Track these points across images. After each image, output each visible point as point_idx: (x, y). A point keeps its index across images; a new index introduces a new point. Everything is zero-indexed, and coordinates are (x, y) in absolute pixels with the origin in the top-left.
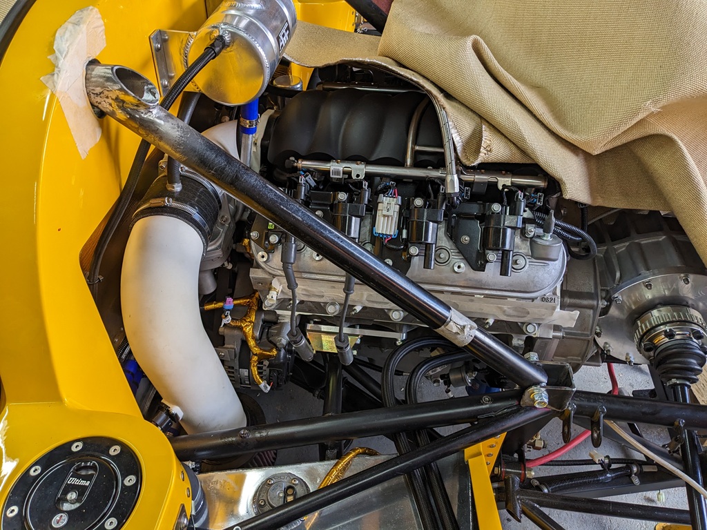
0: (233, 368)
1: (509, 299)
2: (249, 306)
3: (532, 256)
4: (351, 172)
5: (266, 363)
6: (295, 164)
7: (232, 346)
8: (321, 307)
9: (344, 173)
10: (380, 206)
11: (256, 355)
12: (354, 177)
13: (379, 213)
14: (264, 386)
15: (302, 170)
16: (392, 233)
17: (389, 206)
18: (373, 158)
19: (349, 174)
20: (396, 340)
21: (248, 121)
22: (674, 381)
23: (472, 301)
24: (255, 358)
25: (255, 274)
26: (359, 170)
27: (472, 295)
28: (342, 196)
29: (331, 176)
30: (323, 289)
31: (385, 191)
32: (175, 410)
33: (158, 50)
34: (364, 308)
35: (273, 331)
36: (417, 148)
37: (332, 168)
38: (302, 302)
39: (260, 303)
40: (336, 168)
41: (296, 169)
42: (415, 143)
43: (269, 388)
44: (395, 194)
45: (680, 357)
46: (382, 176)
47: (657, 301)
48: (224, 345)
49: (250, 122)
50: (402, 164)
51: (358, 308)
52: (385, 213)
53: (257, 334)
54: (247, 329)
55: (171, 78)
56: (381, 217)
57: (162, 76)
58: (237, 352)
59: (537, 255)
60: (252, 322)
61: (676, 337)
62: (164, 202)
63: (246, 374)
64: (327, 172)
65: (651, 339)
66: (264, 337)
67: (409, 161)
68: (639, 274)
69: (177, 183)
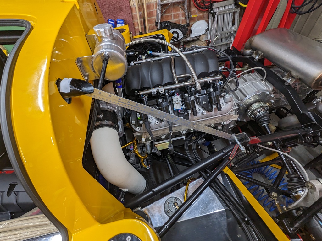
0: (135, 165)
2: (134, 143)
3: (225, 102)
5: (145, 160)
6: (139, 94)
7: (133, 158)
8: (159, 137)
9: (157, 92)
10: (174, 100)
11: (142, 159)
12: (161, 92)
13: (174, 103)
14: (148, 167)
15: (142, 95)
16: (180, 108)
17: (177, 99)
18: (163, 84)
19: (159, 91)
20: (183, 138)
21: (118, 84)
22: (264, 124)
23: (208, 121)
25: (135, 134)
26: (161, 89)
27: (208, 119)
28: (160, 100)
29: (152, 94)
30: (159, 132)
31: (173, 95)
32: (125, 190)
33: (80, 66)
35: (144, 149)
36: (178, 76)
40: (153, 91)
42: (176, 75)
43: (149, 167)
44: (177, 95)
45: (264, 117)
46: (169, 89)
47: (252, 103)
49: (119, 84)
50: (173, 83)
52: (177, 102)
53: (140, 152)
54: (136, 152)
55: (88, 76)
56: (175, 104)
57: (85, 76)
58: (135, 160)
59: (226, 102)
60: (137, 149)
61: (261, 112)
62: (99, 123)
63: (140, 165)
64: (151, 93)
65: (254, 114)
66: (142, 152)
67: (177, 82)
68: (246, 96)
69: (101, 114)
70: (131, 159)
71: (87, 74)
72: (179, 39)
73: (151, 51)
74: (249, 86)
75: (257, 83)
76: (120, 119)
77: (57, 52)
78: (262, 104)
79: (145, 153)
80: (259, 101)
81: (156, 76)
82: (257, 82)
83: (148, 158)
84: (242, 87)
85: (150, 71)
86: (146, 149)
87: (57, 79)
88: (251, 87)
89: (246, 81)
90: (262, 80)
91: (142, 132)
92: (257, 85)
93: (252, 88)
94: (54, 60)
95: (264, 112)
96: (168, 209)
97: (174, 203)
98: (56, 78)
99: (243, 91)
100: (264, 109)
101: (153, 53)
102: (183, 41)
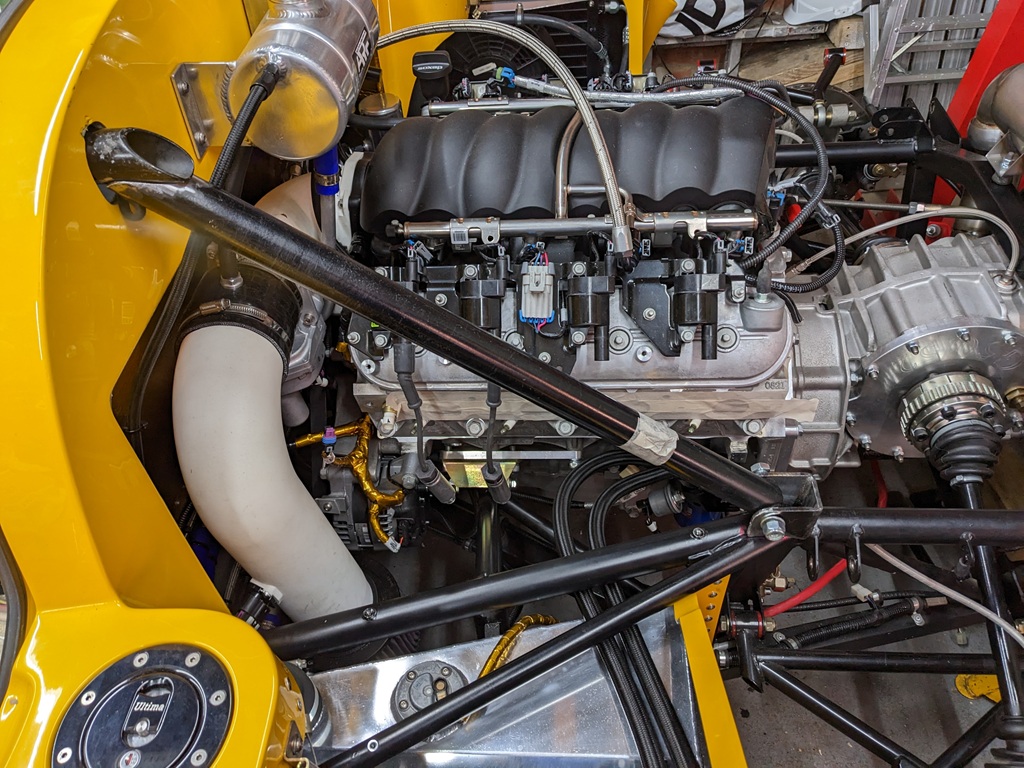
0: (345, 523)
1: (718, 390)
2: (359, 434)
3: (745, 327)
4: (480, 234)
5: (391, 512)
6: (400, 231)
7: (341, 494)
8: (459, 426)
9: (471, 236)
10: (526, 280)
11: (375, 502)
12: (485, 241)
13: (525, 290)
14: (392, 544)
15: (411, 238)
16: (545, 316)
17: (538, 276)
18: (509, 210)
19: (478, 236)
20: (570, 461)
21: (325, 177)
22: (959, 478)
23: (668, 397)
24: (375, 507)
25: (361, 390)
26: (491, 230)
27: (667, 389)
28: (471, 270)
29: (453, 242)
30: (457, 403)
31: (530, 256)
32: (269, 590)
33: (184, 93)
34: (519, 423)
35: (396, 468)
36: (570, 189)
37: (453, 231)
38: (431, 423)
39: (373, 430)
40: (458, 230)
41: (401, 238)
42: (568, 182)
43: (399, 545)
44: (544, 260)
45: (965, 445)
46: (525, 235)
47: (930, 369)
48: (330, 493)
49: (329, 178)
50: (550, 215)
51: (511, 424)
52: (534, 288)
53: (373, 473)
54: (360, 469)
55: (208, 130)
56: (529, 295)
57: (196, 128)
58: (349, 501)
59: (751, 326)
60: (365, 457)
61: (959, 417)
62: (220, 305)
63: (365, 529)
64: (447, 237)
65: (925, 423)
66: (384, 476)
67: (561, 210)
68: (899, 333)
69: (235, 276)
70: (333, 494)
71: (207, 122)
72: (724, 22)
73: (510, 70)
74: (932, 292)
75: (977, 282)
76: (313, 317)
77: (126, 34)
78: (975, 383)
79: (394, 482)
80: (968, 368)
81: (488, 175)
82: (976, 277)
83: (406, 508)
84: (897, 292)
85: (470, 149)
86: (404, 469)
87: (90, 122)
88: (938, 296)
89: (926, 265)
90: (1002, 274)
91: (383, 384)
92: (969, 291)
93: (937, 304)
94: (105, 58)
95: (969, 422)
96: (406, 698)
97: (435, 679)
98: (88, 118)
99: (896, 307)
100: (978, 406)
101: (520, 80)
102: (741, 35)
